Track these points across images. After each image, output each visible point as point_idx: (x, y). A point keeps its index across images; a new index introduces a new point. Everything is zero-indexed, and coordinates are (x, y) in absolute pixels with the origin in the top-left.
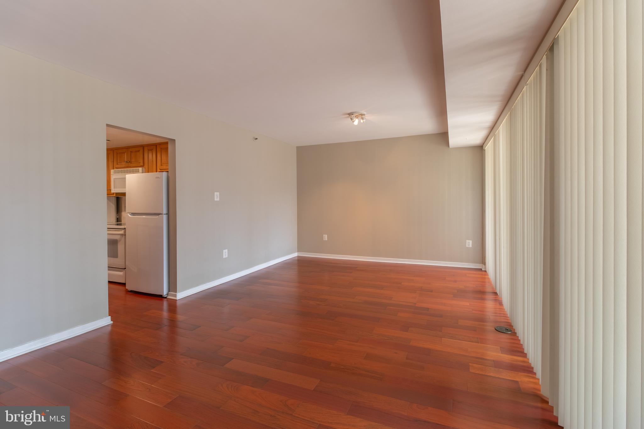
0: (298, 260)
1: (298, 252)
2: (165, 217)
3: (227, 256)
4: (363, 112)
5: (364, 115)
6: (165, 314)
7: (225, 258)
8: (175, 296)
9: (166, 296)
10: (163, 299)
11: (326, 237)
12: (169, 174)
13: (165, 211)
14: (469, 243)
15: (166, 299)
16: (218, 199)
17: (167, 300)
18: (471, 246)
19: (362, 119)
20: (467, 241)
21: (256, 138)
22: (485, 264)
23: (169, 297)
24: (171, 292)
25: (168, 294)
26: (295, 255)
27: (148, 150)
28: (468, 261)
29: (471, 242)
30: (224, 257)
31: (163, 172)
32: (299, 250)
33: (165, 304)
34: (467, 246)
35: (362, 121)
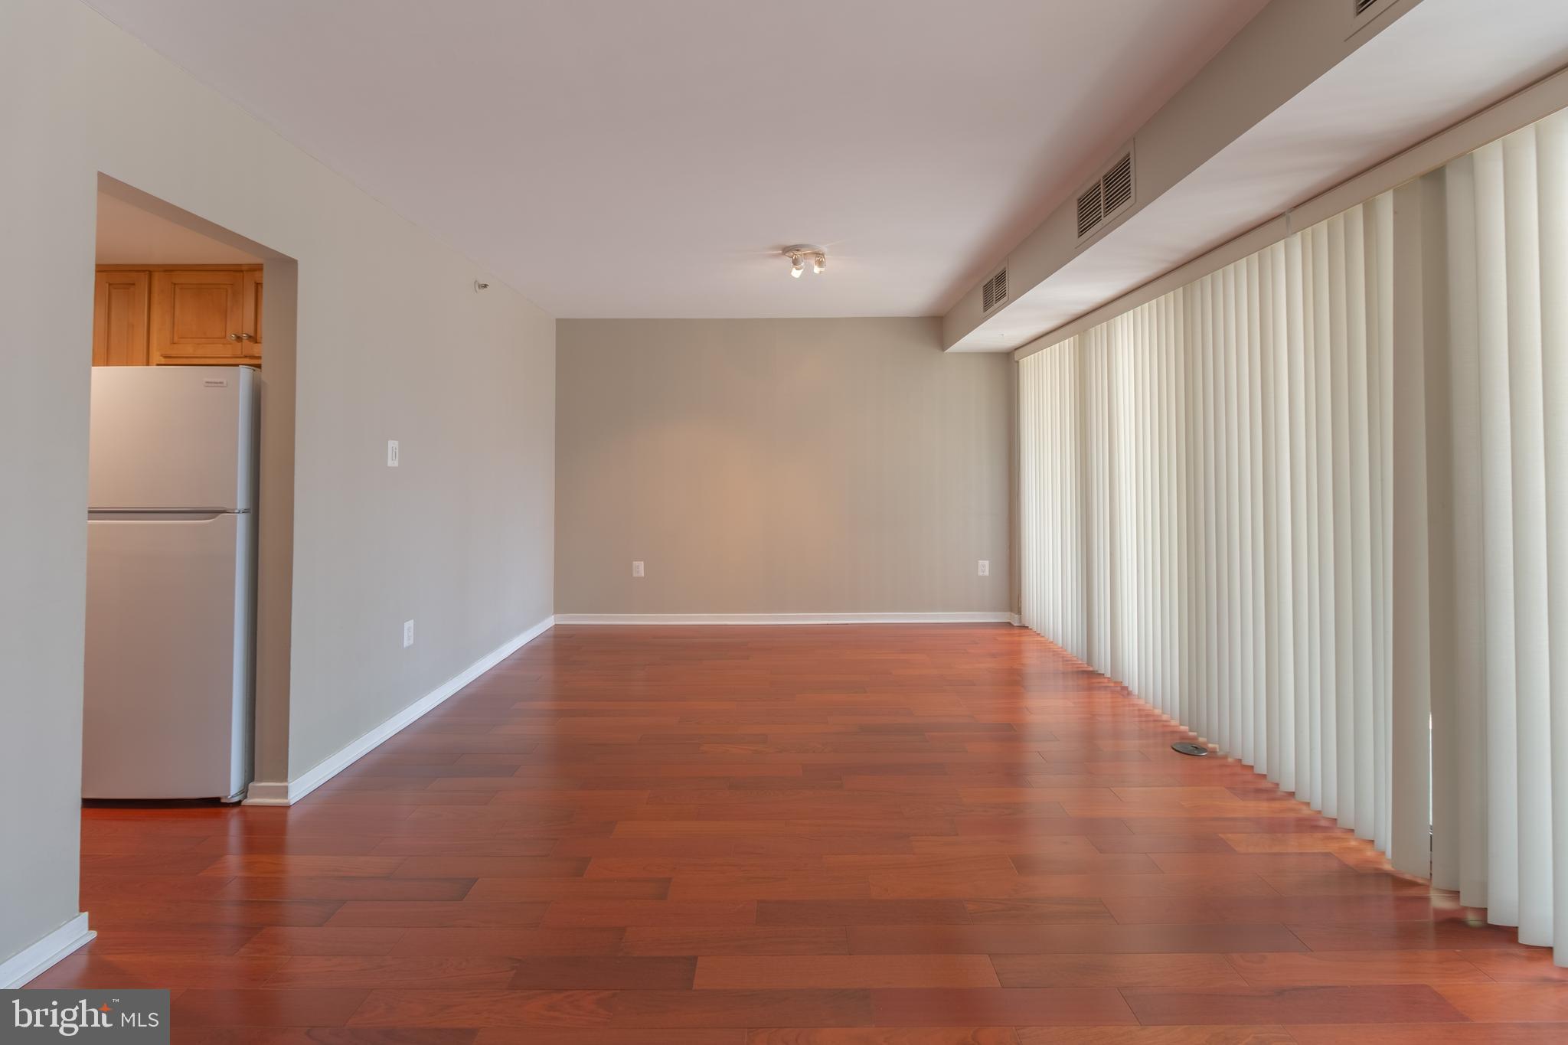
0: (556, 637)
1: (556, 612)
2: (241, 523)
3: (412, 642)
4: (824, 249)
5: (823, 254)
6: (233, 861)
7: (408, 647)
8: (285, 792)
9: (236, 799)
10: (224, 810)
11: (639, 568)
12: (265, 374)
13: (241, 501)
14: (984, 568)
15: (235, 810)
16: (396, 464)
17: (243, 813)
18: (987, 573)
19: (820, 264)
20: (980, 562)
21: (482, 282)
22: (1019, 612)
23: (250, 801)
24: (261, 781)
25: (244, 792)
26: (550, 622)
27: (110, 284)
28: (981, 608)
29: (987, 563)
30: (406, 644)
31: (237, 365)
32: (559, 608)
33: (234, 825)
34: (980, 574)
35: (817, 270)
